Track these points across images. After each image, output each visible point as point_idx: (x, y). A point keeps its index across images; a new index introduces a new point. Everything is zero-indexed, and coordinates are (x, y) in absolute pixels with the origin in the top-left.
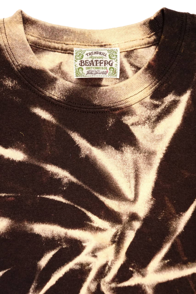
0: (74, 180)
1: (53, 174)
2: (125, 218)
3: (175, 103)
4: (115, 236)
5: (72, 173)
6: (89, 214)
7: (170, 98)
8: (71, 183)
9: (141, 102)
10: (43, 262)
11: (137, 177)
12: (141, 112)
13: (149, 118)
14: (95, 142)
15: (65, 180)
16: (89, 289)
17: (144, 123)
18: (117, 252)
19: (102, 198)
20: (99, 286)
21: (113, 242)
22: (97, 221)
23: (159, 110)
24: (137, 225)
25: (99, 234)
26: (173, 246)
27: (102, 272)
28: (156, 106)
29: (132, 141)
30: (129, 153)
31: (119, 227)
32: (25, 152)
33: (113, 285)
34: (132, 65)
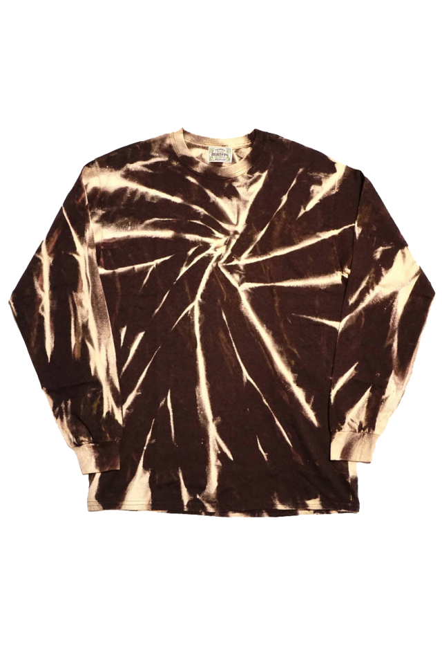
0: (206, 213)
1: (196, 210)
2: (231, 233)
3: (259, 177)
4: (226, 241)
5: (206, 210)
6: (214, 230)
7: (257, 174)
8: (205, 215)
9: (242, 176)
10: (190, 253)
11: (238, 213)
12: (242, 180)
13: (246, 184)
14: (218, 195)
15: (202, 213)
16: (212, 266)
17: (243, 186)
18: (227, 249)
19: (221, 223)
20: (217, 264)
21: (225, 244)
22: (217, 234)
23: (251, 180)
24: (237, 237)
25: (218, 240)
26: (254, 247)
27: (219, 258)
28: (250, 178)
29: (236, 194)
30: (235, 200)
31: (228, 237)
32: (182, 198)
33: (224, 264)
34: (238, 156)
